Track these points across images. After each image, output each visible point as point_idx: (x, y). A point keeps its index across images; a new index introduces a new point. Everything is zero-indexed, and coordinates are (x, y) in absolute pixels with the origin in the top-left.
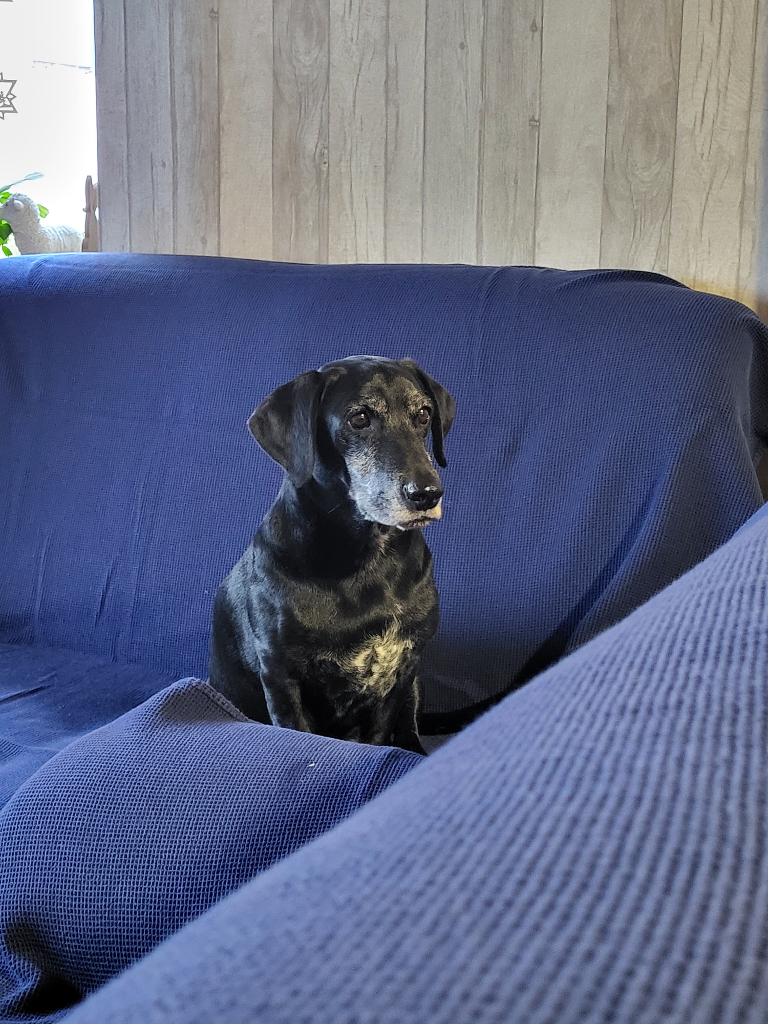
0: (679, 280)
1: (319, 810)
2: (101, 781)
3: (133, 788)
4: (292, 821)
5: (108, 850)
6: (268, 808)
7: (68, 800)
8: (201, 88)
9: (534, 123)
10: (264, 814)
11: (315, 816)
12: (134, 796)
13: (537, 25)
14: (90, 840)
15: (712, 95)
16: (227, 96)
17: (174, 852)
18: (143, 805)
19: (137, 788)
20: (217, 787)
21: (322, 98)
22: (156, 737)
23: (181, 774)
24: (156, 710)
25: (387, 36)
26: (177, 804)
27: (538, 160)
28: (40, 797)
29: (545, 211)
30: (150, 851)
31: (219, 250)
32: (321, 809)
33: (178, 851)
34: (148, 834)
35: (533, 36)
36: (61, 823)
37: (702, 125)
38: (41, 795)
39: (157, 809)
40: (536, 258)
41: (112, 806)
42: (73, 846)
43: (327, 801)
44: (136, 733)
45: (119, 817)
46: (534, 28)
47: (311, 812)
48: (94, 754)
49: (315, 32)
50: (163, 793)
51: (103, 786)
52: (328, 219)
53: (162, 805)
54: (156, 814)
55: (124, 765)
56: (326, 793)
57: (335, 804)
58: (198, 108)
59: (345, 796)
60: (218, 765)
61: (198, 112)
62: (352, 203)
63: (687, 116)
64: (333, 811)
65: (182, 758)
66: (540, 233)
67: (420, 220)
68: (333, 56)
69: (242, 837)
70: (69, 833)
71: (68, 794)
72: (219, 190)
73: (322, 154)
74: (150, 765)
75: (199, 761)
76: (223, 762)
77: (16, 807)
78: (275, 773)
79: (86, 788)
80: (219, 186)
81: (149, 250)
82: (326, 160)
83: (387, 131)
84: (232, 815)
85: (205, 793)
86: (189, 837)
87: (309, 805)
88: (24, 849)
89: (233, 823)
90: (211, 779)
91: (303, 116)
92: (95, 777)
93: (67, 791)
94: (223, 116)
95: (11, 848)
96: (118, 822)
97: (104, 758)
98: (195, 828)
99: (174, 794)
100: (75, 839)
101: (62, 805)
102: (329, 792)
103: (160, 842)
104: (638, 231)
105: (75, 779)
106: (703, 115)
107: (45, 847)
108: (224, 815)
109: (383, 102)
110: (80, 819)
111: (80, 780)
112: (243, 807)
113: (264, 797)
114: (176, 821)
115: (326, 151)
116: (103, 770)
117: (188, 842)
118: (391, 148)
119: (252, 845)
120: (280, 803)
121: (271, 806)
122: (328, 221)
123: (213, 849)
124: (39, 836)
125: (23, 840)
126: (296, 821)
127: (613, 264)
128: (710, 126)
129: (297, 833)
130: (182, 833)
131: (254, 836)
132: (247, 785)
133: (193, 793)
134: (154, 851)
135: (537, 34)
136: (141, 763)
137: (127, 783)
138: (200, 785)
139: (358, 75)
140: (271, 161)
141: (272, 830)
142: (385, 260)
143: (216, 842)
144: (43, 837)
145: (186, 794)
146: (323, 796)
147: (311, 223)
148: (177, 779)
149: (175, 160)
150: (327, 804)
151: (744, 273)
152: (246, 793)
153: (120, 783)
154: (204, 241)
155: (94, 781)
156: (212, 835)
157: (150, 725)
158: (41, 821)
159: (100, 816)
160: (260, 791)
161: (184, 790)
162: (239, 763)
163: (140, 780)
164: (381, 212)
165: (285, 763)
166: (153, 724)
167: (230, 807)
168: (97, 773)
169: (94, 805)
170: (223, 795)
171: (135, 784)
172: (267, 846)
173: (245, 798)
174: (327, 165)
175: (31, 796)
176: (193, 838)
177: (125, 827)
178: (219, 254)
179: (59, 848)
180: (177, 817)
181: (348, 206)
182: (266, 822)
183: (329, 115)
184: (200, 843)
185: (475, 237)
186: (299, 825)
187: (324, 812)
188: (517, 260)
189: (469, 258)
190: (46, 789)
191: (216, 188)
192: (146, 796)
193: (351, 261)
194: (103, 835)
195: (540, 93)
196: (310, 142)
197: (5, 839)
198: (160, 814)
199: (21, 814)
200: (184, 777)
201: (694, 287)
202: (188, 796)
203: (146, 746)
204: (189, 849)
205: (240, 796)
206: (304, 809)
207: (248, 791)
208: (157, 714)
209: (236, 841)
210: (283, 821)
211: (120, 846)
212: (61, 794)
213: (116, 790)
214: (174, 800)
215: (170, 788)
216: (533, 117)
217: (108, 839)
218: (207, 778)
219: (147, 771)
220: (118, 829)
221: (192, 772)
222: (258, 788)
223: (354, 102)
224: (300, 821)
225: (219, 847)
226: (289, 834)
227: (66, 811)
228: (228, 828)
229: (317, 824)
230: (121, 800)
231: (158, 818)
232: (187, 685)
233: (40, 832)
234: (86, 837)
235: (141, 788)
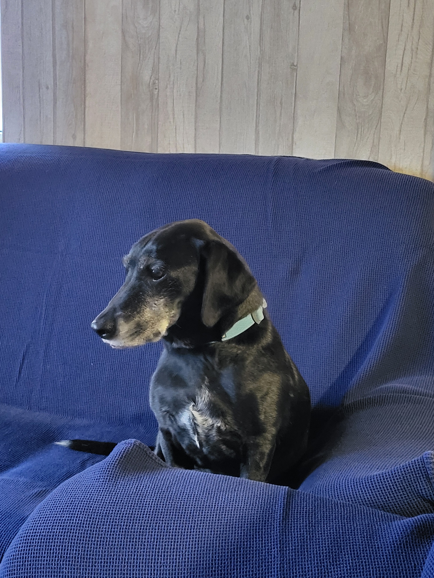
0: (385, 165)
1: (252, 540)
2: (87, 521)
3: (112, 525)
4: (234, 549)
5: (101, 574)
6: (215, 539)
7: (64, 536)
8: (73, 39)
9: (294, 67)
10: (213, 544)
11: (250, 544)
12: (114, 532)
13: (297, 6)
14: (86, 566)
15: (408, 53)
16: (90, 45)
17: (151, 574)
18: (122, 538)
19: (115, 525)
20: (174, 523)
21: (154, 47)
22: (119, 486)
23: (145, 513)
24: (115, 464)
25: (199, 10)
26: (147, 537)
27: (296, 90)
28: (42, 534)
29: (300, 122)
30: (133, 574)
31: (84, 142)
32: (253, 539)
33: (154, 574)
34: (130, 561)
35: (294, 12)
36: (62, 553)
37: (401, 71)
38: (43, 532)
39: (133, 542)
40: (294, 151)
41: (99, 540)
42: (73, 571)
43: (256, 532)
44: (104, 483)
45: (106, 548)
46: (295, 8)
47: (247, 542)
48: (77, 500)
49: (150, 5)
50: (135, 529)
51: (89, 524)
52: (158, 124)
53: (136, 538)
54: (133, 545)
55: (102, 507)
56: (253, 527)
57: (262, 535)
58: (71, 51)
59: (268, 529)
60: (170, 506)
61: (71, 54)
62: (174, 114)
63: (392, 64)
64: (262, 541)
65: (142, 501)
66: (296, 136)
67: (218, 126)
68: (162, 21)
69: (200, 562)
70: (69, 561)
71: (64, 531)
72: (85, 105)
73: (154, 83)
74: (121, 507)
75: (156, 503)
76: (173, 503)
77: (25, 541)
78: (213, 511)
79: (77, 526)
80: (85, 103)
81: (36, 141)
82: (157, 87)
83: (197, 70)
84: (189, 545)
85: (166, 528)
86: (161, 563)
87: (244, 536)
88: (35, 573)
89: (192, 551)
90: (168, 516)
91: (141, 59)
92: (82, 517)
93: (63, 529)
94: (88, 58)
95: (25, 573)
96: (105, 552)
97: (86, 503)
98: (164, 556)
99: (143, 529)
100: (74, 565)
101: (61, 539)
102: (255, 525)
103: (139, 566)
104: (359, 136)
105: (67, 519)
106: (402, 65)
107: (52, 571)
108: (183, 545)
109: (195, 51)
110: (76, 550)
111: (70, 520)
112: (196, 538)
113: (210, 530)
114: (148, 550)
115: (157, 82)
116: (87, 512)
117: (161, 566)
118: (200, 80)
119: (209, 568)
120: (223, 534)
121: (217, 537)
122: (158, 125)
123: (180, 571)
124: (46, 564)
125: (34, 567)
126: (237, 549)
127: (343, 156)
128: (407, 71)
129: (240, 558)
130: (155, 559)
131: (209, 561)
132: (195, 521)
133: (157, 527)
134: (136, 574)
135: (296, 12)
136: (114, 505)
137: (107, 522)
138: (161, 522)
139: (179, 34)
140: (120, 86)
141: (222, 556)
142: (195, 151)
143: (182, 566)
144: (49, 564)
145: (152, 529)
146: (252, 528)
147: (146, 127)
148: (143, 517)
149: (55, 84)
150: (256, 535)
151: (426, 163)
152: (196, 527)
153: (101, 522)
154: (74, 137)
155: (81, 520)
156: (178, 561)
157: (113, 477)
158: (46, 551)
159: (91, 547)
160: (206, 526)
161: (150, 526)
162: (185, 504)
163: (116, 519)
164: (193, 120)
165: (217, 502)
166: (115, 476)
167: (187, 538)
168: (83, 514)
169: (85, 539)
170: (179, 529)
171: (113, 522)
172: (220, 568)
173: (197, 532)
174: (157, 90)
175: (35, 533)
176: (164, 563)
177: (111, 555)
178: (84, 145)
179: (63, 572)
180: (149, 547)
181: (171, 116)
182: (216, 550)
183: (159, 58)
184: (170, 567)
185: (254, 137)
186: (240, 552)
187: (256, 541)
188: (281, 152)
189: (251, 151)
190: (46, 527)
191: (83, 103)
192: (123, 532)
193: (173, 151)
194: (96, 562)
195: (298, 49)
196: (146, 76)
197: (20, 566)
198: (136, 545)
199: (30, 546)
200: (148, 516)
201: (394, 170)
202: (154, 531)
203: (114, 493)
204: (162, 572)
205: (192, 530)
206: (241, 539)
207: (197, 526)
208: (116, 467)
209: (197, 565)
210: (228, 549)
211: (109, 570)
212: (58, 531)
213: (100, 528)
214: (144, 534)
215: (140, 525)
216: (293, 64)
217: (99, 564)
218: (165, 517)
219: (120, 512)
220: (106, 557)
221: (153, 512)
222: (204, 523)
223: (176, 51)
224: (240, 548)
225: (184, 569)
226: (234, 559)
227: (64, 544)
228: (189, 555)
229: (253, 551)
230: (105, 535)
231: (135, 548)
232: (132, 445)
233: (47, 560)
234: (82, 564)
235: (118, 525)
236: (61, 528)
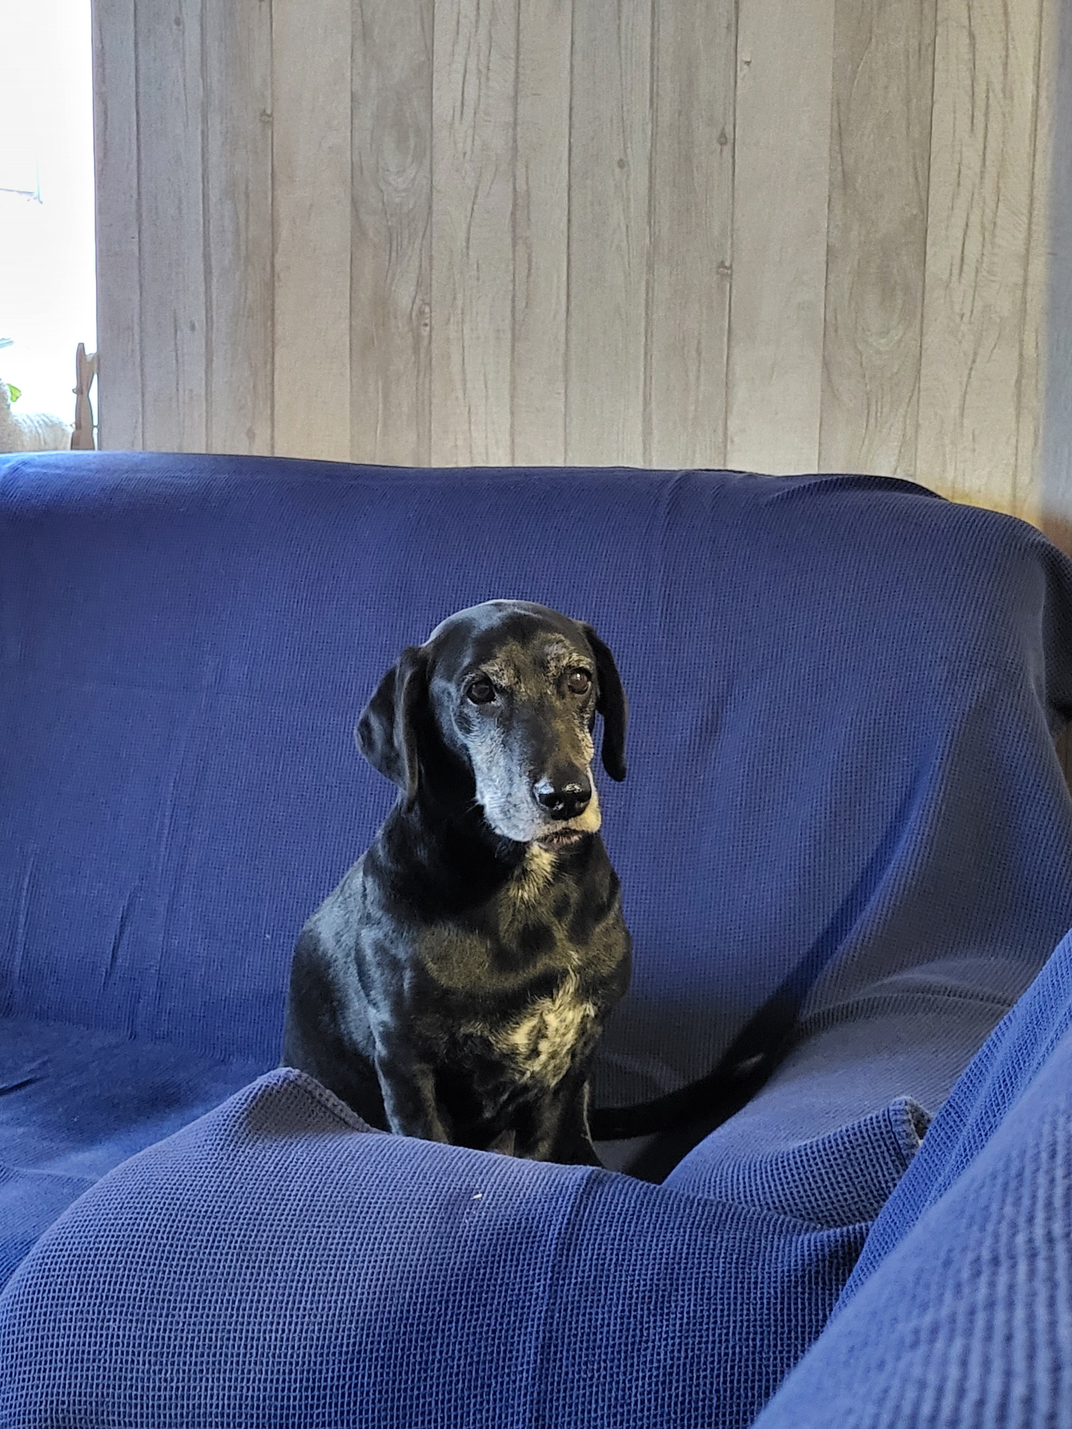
0: (932, 488)
1: (496, 1265)
2: (166, 1226)
3: (216, 1235)
4: (457, 1281)
5: (182, 1331)
6: (420, 1262)
7: (117, 1256)
8: (247, 220)
9: (725, 271)
10: (415, 1272)
11: (491, 1273)
12: (218, 1248)
13: (728, 136)
14: (155, 1315)
15: (974, 234)
16: (284, 231)
17: (283, 1331)
18: (232, 1261)
19: (221, 1235)
20: (341, 1233)
21: (421, 234)
22: (242, 1159)
23: (286, 1213)
24: (239, 1118)
25: (515, 149)
26: (282, 1259)
27: (730, 322)
28: (74, 1252)
29: (741, 392)
30: (248, 1331)
31: (273, 447)
32: (499, 1262)
33: (290, 1330)
34: (243, 1305)
35: (721, 151)
36: (109, 1290)
37: (960, 275)
38: (76, 1249)
39: (254, 1267)
40: (728, 457)
41: (186, 1263)
42: (128, 1325)
43: (507, 1250)
44: (212, 1152)
45: (197, 1281)
46: (723, 140)
47: (485, 1268)
48: (151, 1185)
49: (412, 143)
50: (260, 1242)
51: (169, 1233)
52: (430, 404)
53: (261, 1261)
54: (252, 1274)
55: (199, 1200)
56: (504, 1239)
57: (519, 1254)
58: (243, 247)
59: (533, 1242)
60: (339, 1198)
61: (243, 253)
62: (464, 381)
63: (939, 260)
64: (517, 1266)
65: (284, 1189)
66: (734, 424)
67: (561, 405)
68: (436, 178)
69: (385, 1307)
70: (123, 1306)
71: (118, 1246)
72: (273, 363)
73: (421, 313)
74: (238, 1200)
75: (311, 1194)
76: (347, 1194)
77: (39, 1268)
78: (425, 1210)
79: (145, 1237)
80: (273, 358)
81: (170, 446)
82: (427, 321)
83: (514, 280)
84: (367, 1274)
85: (323, 1242)
86: (305, 1309)
87: (481, 1256)
88: (54, 1330)
89: (370, 1286)
90: (331, 1219)
91: (393, 259)
92: (157, 1220)
93: (116, 1242)
94: (279, 259)
95: (33, 1329)
96: (195, 1287)
97: (168, 1191)
98: (314, 1295)
99: (278, 1243)
100: (132, 1314)
101: (109, 1262)
102: (508, 1236)
103: (261, 1316)
104: (872, 421)
105: (126, 1223)
106: (962, 259)
107: (86, 1326)
108: (354, 1275)
109: (509, 241)
110: (138, 1285)
111: (133, 1224)
112: (382, 1261)
113: (413, 1246)
114: (282, 1284)
115: (427, 310)
116: (167, 1209)
117: (304, 1316)
118: (521, 304)
119: (401, 1319)
120: (438, 1254)
121: (425, 1260)
122: (430, 405)
123: (342, 1326)
124: (77, 1312)
125: (53, 1317)
126: (463, 1282)
127: (838, 466)
128: (972, 277)
129: (467, 1300)
130: (294, 1302)
131: (403, 1305)
132: (385, 1228)
133: (306, 1241)
134: (253, 1330)
135: (727, 149)
136: (225, 1197)
137: (206, 1229)
138: (315, 1230)
139: (474, 204)
140: (348, 321)
141: (429, 1296)
142: (513, 460)
143: (346, 1315)
144: (82, 1312)
145: (296, 1243)
146: (500, 1242)
147: (405, 409)
148: (280, 1220)
149: (209, 319)
150: (506, 1255)
151: (1024, 479)
152: (384, 1240)
153: (194, 1228)
154: (251, 434)
155: (155, 1225)
156: (339, 1305)
157: (232, 1141)
158: (79, 1287)
159: (169, 1278)
160: (406, 1238)
161: (292, 1237)
162: (371, 1196)
163: (225, 1223)
164: (506, 393)
165: (438, 1193)
166: (236, 1139)
167: (363, 1261)
168: (160, 1214)
169: (157, 1262)
170: (350, 1244)
171: (217, 1229)
172: (423, 1320)
173: (385, 1249)
174: (428, 328)
175: (61, 1250)
176: (312, 1309)
177: (207, 1295)
178: (273, 453)
179: (108, 1327)
180: (285, 1278)
181: (459, 385)
182: (419, 1284)
183: (431, 258)
184: (322, 1317)
185: (640, 428)
186: (469, 1287)
187: (504, 1267)
188: (701, 460)
189: (634, 460)
190: (83, 1239)
191: (270, 360)
192: (235, 1248)
193: (464, 463)
194: (175, 1309)
195: (732, 230)
196: (404, 296)
197: (25, 1316)
198: (259, 1274)
199: (48, 1277)
200: (290, 1217)
201: (953, 498)
202: (298, 1246)
203: (229, 1172)
204: (305, 1327)
205: (376, 1246)
206: (474, 1262)
207: (388, 1238)
208: (241, 1123)
209: (377, 1313)
210: (444, 1282)
211: (201, 1323)
212: (106, 1247)
213: (190, 1240)
214: (278, 1252)
215: (271, 1234)
216: (722, 262)
217: (181, 1313)
218: (325, 1219)
219: (234, 1210)
220: (197, 1297)
221: (301, 1210)
222: (402, 1232)
223: (468, 240)
224: (470, 1281)
225: (351, 1322)
226: (454, 1301)
227: (115, 1273)
228: (363, 1294)
229: (495, 1286)
230: (199, 1254)
231: (256, 1281)
232: (281, 1079)
233: (78, 1305)
234: (148, 1311)
235: (227, 1235)
236: (113, 1240)
